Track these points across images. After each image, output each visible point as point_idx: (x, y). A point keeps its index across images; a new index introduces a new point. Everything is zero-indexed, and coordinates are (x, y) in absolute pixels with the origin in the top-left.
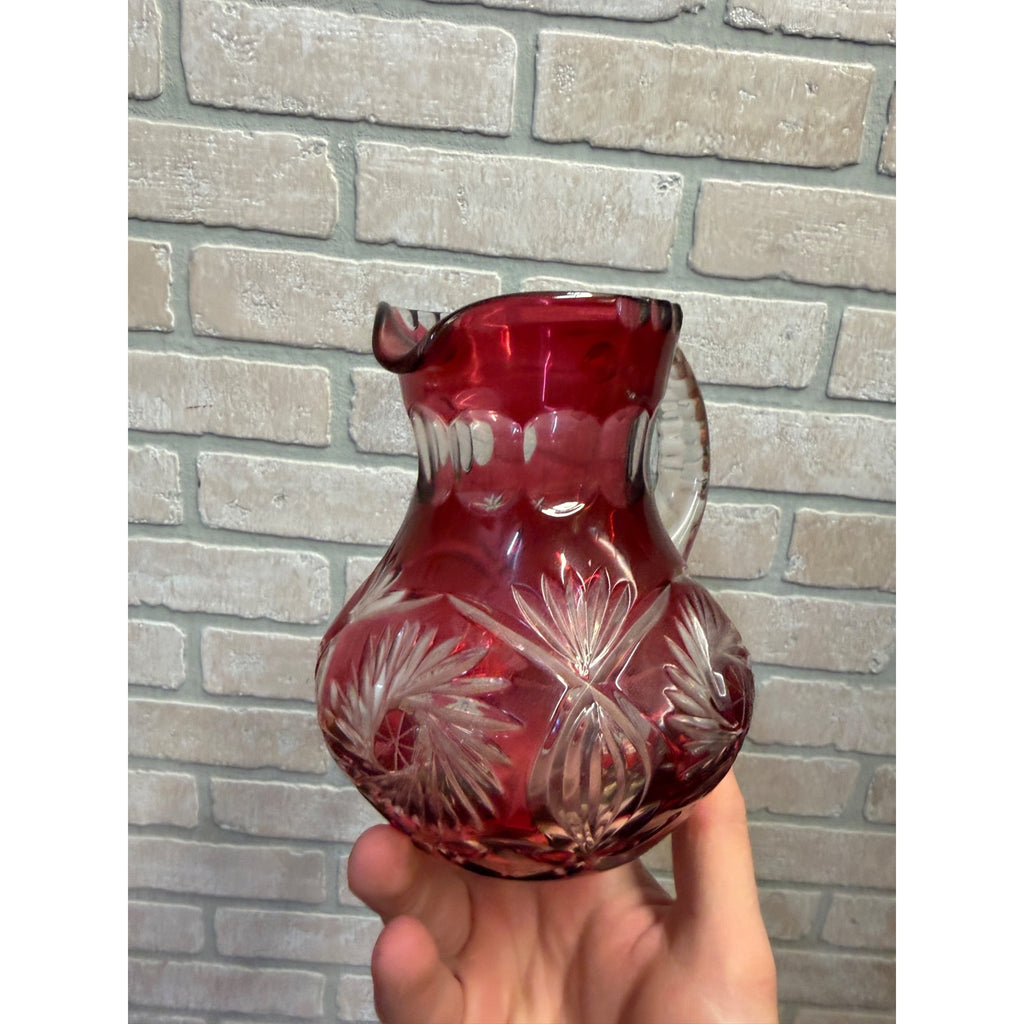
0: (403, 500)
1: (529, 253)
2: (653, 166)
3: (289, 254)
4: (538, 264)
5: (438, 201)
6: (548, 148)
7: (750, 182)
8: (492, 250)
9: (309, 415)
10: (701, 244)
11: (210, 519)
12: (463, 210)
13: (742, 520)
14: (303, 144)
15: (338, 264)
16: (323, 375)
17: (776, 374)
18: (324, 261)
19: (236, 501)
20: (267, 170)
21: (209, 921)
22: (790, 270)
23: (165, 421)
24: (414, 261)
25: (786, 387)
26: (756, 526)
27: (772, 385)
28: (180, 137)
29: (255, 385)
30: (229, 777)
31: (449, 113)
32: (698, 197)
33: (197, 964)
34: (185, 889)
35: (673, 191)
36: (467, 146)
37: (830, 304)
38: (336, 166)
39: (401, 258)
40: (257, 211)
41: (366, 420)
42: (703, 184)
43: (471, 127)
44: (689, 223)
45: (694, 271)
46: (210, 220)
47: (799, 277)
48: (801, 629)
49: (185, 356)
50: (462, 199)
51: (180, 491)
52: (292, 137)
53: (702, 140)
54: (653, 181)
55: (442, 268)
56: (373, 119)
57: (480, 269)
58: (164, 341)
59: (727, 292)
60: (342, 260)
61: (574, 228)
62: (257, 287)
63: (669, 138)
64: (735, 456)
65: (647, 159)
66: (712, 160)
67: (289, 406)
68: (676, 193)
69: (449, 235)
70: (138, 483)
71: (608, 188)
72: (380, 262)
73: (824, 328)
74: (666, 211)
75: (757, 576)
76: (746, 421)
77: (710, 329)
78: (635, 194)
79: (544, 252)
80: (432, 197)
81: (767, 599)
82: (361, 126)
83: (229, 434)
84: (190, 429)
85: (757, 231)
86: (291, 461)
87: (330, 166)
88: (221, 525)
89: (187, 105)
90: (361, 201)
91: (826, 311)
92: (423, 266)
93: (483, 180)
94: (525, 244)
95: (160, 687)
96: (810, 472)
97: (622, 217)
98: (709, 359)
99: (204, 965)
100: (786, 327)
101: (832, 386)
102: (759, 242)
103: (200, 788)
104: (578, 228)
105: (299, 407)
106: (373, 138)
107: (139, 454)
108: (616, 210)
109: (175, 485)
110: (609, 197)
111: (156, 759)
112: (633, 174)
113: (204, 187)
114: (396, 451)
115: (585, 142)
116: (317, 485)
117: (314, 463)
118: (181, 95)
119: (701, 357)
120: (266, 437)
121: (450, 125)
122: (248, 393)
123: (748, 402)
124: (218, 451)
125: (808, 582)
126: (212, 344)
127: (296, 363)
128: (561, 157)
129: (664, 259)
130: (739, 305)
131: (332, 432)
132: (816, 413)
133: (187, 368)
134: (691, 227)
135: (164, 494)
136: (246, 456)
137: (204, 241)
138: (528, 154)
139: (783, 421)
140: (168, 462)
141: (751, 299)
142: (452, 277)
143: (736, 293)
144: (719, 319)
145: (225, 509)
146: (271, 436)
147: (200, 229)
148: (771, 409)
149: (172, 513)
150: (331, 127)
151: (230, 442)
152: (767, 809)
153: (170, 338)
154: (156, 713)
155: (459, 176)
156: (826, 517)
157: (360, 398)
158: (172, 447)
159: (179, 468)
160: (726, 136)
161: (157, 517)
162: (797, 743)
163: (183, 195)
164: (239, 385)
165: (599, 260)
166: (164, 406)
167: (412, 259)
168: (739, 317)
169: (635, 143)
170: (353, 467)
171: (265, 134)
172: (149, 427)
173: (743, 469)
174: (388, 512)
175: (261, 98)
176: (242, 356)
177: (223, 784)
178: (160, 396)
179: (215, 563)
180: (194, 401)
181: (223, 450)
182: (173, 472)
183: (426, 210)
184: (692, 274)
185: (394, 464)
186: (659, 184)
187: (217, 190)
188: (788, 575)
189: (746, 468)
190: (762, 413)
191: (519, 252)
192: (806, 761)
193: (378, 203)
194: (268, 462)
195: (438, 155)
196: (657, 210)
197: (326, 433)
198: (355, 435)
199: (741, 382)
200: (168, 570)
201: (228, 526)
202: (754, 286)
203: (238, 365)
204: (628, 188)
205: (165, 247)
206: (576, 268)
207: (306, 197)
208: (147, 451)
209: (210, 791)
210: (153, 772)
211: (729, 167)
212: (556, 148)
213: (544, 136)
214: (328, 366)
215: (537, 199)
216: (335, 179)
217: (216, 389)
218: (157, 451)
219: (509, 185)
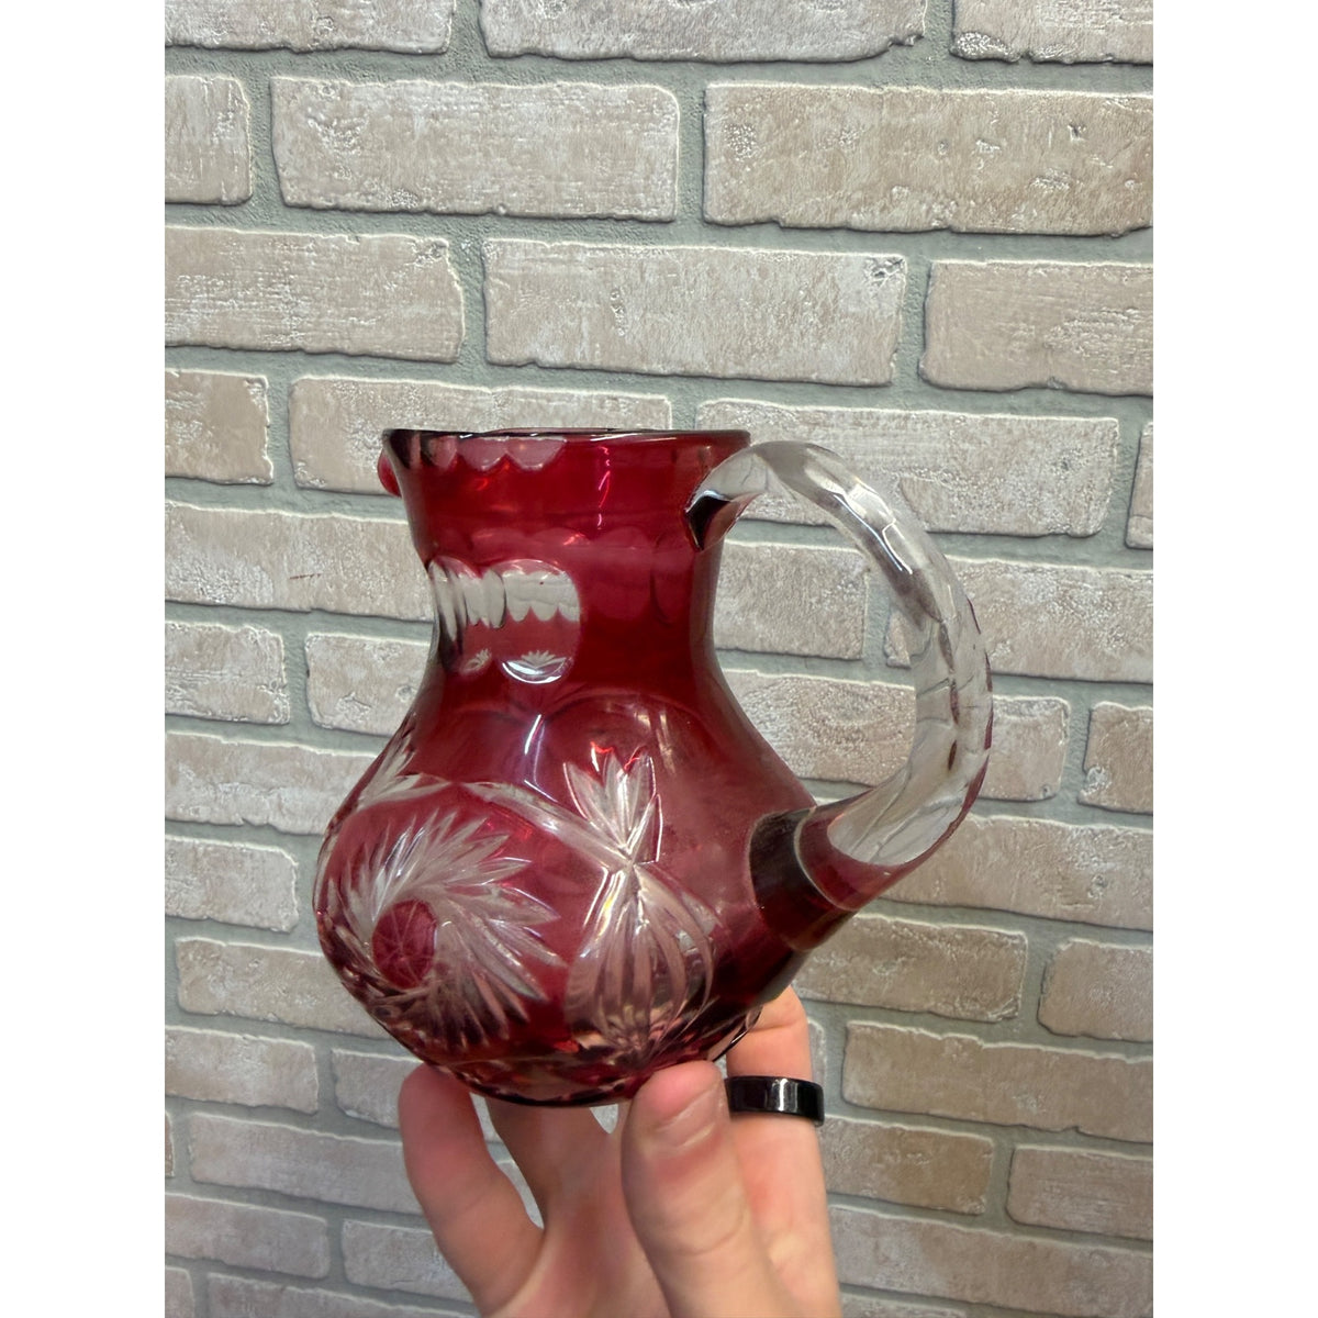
1: (707, 369)
2: (863, 248)
3: (406, 384)
4: (719, 383)
5: (588, 309)
6: (725, 232)
7: (998, 261)
8: (658, 368)
10: (935, 347)
11: (321, 716)
12: (619, 318)
13: (1014, 718)
14: (418, 246)
15: (467, 393)
17: (1052, 517)
18: (448, 390)
19: (353, 694)
20: (376, 281)
21: (334, 1234)
22: (1062, 376)
23: (266, 594)
24: (560, 386)
25: (1066, 534)
26: (1036, 727)
27: (1046, 532)
28: (273, 246)
29: (371, 548)
30: (356, 1049)
31: (597, 196)
32: (928, 284)
33: (322, 1292)
34: (305, 1194)
35: (894, 278)
36: (622, 237)
37: (1123, 419)
38: (460, 272)
39: (544, 383)
40: (366, 332)
42: (933, 267)
43: (625, 212)
44: (918, 319)
45: (928, 382)
46: (313, 346)
47: (1075, 384)
48: (1110, 871)
49: (285, 514)
50: (617, 304)
51: (285, 681)
52: (405, 239)
53: (930, 209)
54: (865, 266)
55: (595, 393)
56: (502, 211)
57: (645, 392)
58: (262, 497)
59: (976, 410)
60: (471, 388)
61: (763, 333)
62: (369, 426)
63: (883, 209)
64: (1000, 630)
65: (855, 238)
66: (945, 235)
68: (898, 281)
69: (603, 352)
70: (236, 671)
71: (807, 280)
72: (518, 388)
73: (1115, 452)
74: (885, 305)
75: (1041, 797)
76: (1013, 583)
77: (955, 459)
78: (842, 285)
79: (725, 367)
80: (580, 303)
81: (1058, 828)
82: (489, 220)
83: (342, 609)
84: (295, 605)
85: (1012, 324)
86: (417, 643)
87: (452, 271)
88: (335, 724)
89: (282, 209)
90: (492, 311)
91: (1117, 429)
92: (571, 392)
93: (642, 278)
94: (700, 357)
95: (268, 929)
96: (1108, 651)
97: (826, 316)
98: (956, 499)
99: (331, 1294)
100: (1061, 454)
101: (1132, 531)
102: (1016, 339)
103: (319, 1061)
104: (769, 334)
106: (503, 233)
107: (237, 636)
108: (817, 308)
109: (280, 676)
110: (808, 290)
111: (266, 1021)
112: (839, 258)
113: (304, 306)
115: (773, 221)
118: (274, 196)
119: (944, 498)
120: (386, 613)
121: (598, 211)
122: (363, 557)
123: (1013, 556)
124: (329, 631)
125: (1116, 805)
126: (318, 498)
128: (742, 244)
129: (885, 369)
130: (994, 424)
132: (1112, 570)
133: (288, 528)
134: (920, 325)
135: (267, 686)
136: (363, 637)
137: (305, 372)
138: (699, 241)
139: (1065, 581)
140: (271, 646)
141: (1009, 416)
142: (608, 403)
143: (988, 409)
144: (966, 446)
145: (340, 704)
146: (394, 612)
147: (300, 358)
148: (1047, 566)
149: (277, 708)
150: (451, 223)
151: (343, 619)
152: (1076, 1129)
153: (269, 492)
154: (264, 962)
155: (613, 275)
156: (1135, 713)
158: (275, 628)
159: (283, 653)
160: (961, 201)
161: (258, 714)
162: (1116, 1035)
163: (279, 316)
164: (351, 549)
165: (799, 373)
166: (265, 576)
167: (557, 383)
168: (993, 441)
169: (839, 219)
171: (373, 238)
172: (247, 604)
173: (1012, 648)
175: (366, 194)
176: (354, 512)
177: (347, 1057)
178: (259, 563)
179: (330, 772)
180: (299, 568)
181: (336, 630)
182: (276, 658)
183: (572, 320)
184: (926, 387)
186: (874, 270)
187: (319, 308)
188: (1085, 795)
189: (1016, 647)
190: (1033, 570)
191: (693, 369)
192: (1130, 1061)
193: (513, 315)
194: (390, 645)
195: (585, 250)
196: (874, 305)
199: (1001, 530)
200: (274, 781)
201: (344, 726)
202: (1012, 400)
203: (350, 522)
204: (833, 278)
205: (260, 381)
206: (768, 385)
207: (424, 312)
208: (246, 632)
209: (331, 1066)
210: (262, 1038)
211: (969, 243)
212: (734, 232)
213: (719, 218)
215: (713, 299)
216: (459, 289)
217: (324, 553)
218: (258, 632)
219: (676, 283)
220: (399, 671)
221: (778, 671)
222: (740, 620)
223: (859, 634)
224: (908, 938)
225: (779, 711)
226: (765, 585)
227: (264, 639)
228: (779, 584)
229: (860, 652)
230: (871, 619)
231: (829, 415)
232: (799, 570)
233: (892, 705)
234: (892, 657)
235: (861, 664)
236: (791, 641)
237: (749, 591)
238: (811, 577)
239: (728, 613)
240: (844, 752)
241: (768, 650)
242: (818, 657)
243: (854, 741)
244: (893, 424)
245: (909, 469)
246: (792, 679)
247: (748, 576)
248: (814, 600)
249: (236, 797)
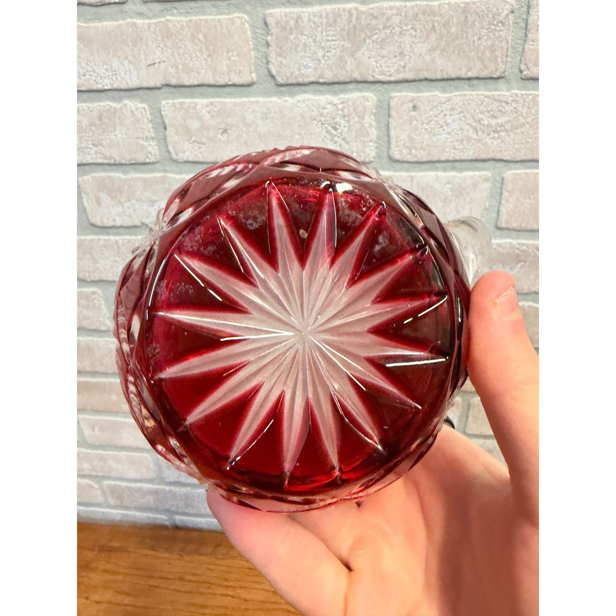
0: (315, 122)
9: (237, 58)
11: (177, 154)
16: (243, 20)
19: (193, 138)
23: (134, 79)
29: (193, 38)
41: (280, 55)
49: (139, 21)
51: (153, 135)
58: (122, 12)
67: (220, 52)
70: (123, 132)
83: (181, 83)
84: (152, 83)
86: (228, 100)
88: (185, 159)
105: (228, 52)
107: (121, 109)
109: (149, 131)
114: (306, 80)
116: (250, 117)
117: (246, 100)
120: (207, 82)
122: (189, 44)
124: (174, 99)
126: (157, 7)
127: (221, 14)
131: (256, 71)
133: (141, 31)
135: (143, 139)
136: (195, 100)
140: (141, 113)
145: (187, 146)
146: (212, 82)
149: (150, 153)
157: (274, 37)
158: (143, 101)
159: (149, 117)
161: (141, 158)
164: (181, 40)
166: (131, 66)
170: (275, 99)
172: (124, 86)
174: (305, 134)
176: (180, 14)
178: (126, 58)
180: (151, 58)
181: (178, 98)
182: (145, 120)
185: (306, 92)
194: (212, 103)
197: (251, 72)
198: (274, 72)
200: (155, 198)
201: (191, 159)
203: (178, 22)
208: (125, 105)
214: (246, 12)
217: (165, 46)
218: (132, 105)
220: (219, 120)
221: (451, 92)
222: (428, 58)
223: (504, 59)
224: (525, 251)
225: (452, 118)
226: (444, 31)
227: (137, 109)
228: (453, 29)
229: (504, 72)
230: (513, 48)
232: (466, 17)
233: (524, 105)
234: (525, 73)
235: (504, 80)
236: (461, 69)
237: (433, 37)
238: (474, 22)
239: (421, 54)
240: (492, 140)
241: (446, 77)
242: (478, 78)
243: (498, 132)
246: (460, 95)
247: (433, 26)
248: (476, 38)
249: (135, 210)
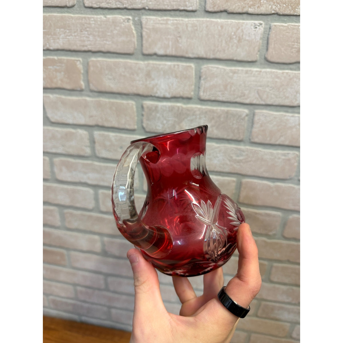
1: (205, 56)
2: (252, 19)
3: (120, 61)
4: (208, 60)
5: (171, 38)
6: (211, 14)
7: (290, 24)
8: (191, 55)
9: (129, 119)
10: (270, 50)
11: (99, 155)
12: (180, 41)
13: (284, 157)
14: (123, 19)
15: (136, 63)
16: (133, 104)
18: (132, 63)
19: (107, 149)
20: (111, 30)
21: (106, 280)
23: (83, 121)
24: (163, 62)
26: (289, 160)
27: (297, 106)
28: (82, 20)
31: (174, 3)
32: (269, 31)
33: (104, 293)
35: (260, 29)
36: (182, 16)
38: (135, 27)
39: (158, 61)
40: (109, 46)
41: (148, 121)
42: (271, 26)
43: (182, 8)
44: (266, 42)
46: (94, 49)
49: (88, 99)
50: (180, 37)
51: (89, 145)
52: (119, 17)
53: (272, 7)
54: (252, 25)
56: (147, 8)
57: (187, 64)
58: (81, 94)
59: (281, 69)
60: (138, 62)
61: (221, 46)
62: (110, 73)
63: (258, 7)
64: (282, 133)
65: (249, 17)
66: (276, 15)
67: (122, 116)
68: (261, 30)
69: (175, 51)
70: (76, 142)
71: (234, 29)
72: (151, 62)
74: (257, 37)
75: (289, 178)
76: (286, 120)
77: (273, 83)
78: (244, 31)
79: (210, 56)
80: (169, 37)
81: (292, 187)
82: (143, 11)
83: (103, 125)
84: (91, 124)
85: (293, 43)
86: (124, 135)
87: (133, 27)
88: (103, 156)
89: (84, 9)
90: (144, 39)
92: (166, 63)
93: (187, 29)
94: (203, 52)
95: (87, 209)
97: (239, 41)
98: (273, 95)
102: (294, 48)
103: (101, 241)
104: (223, 46)
105: (125, 116)
106: (147, 15)
107: (76, 132)
108: (237, 38)
109: (88, 143)
110: (235, 33)
111: (87, 231)
112: (244, 23)
113: (91, 38)
115: (225, 11)
117: (132, 136)
118: (82, 4)
119: (270, 95)
120: (115, 127)
121: (175, 8)
122: (109, 111)
123: (287, 112)
124: (100, 132)
126: (96, 94)
127: (124, 100)
128: (216, 18)
129: (256, 56)
130: (285, 74)
131: (137, 125)
133: (89, 103)
134: (266, 43)
136: (109, 133)
137: (92, 57)
138: (204, 17)
140: (85, 136)
141: (290, 71)
143: (284, 69)
144: (277, 80)
145: (104, 151)
146: (117, 126)
147: (90, 54)
148: (296, 115)
149: (87, 152)
150: (132, 12)
151: (104, 128)
152: (288, 260)
153: (83, 93)
154: (86, 217)
155: (178, 28)
157: (146, 113)
158: (86, 130)
159: (88, 137)
160: (281, 5)
161: (82, 153)
163: (84, 41)
164: (105, 109)
165: (230, 57)
166: (82, 116)
167: (162, 60)
168: (285, 79)
169: (245, 10)
171: (110, 17)
172: (78, 123)
173: (284, 138)
175: (108, 3)
176: (106, 98)
177: (107, 240)
178: (81, 113)
179: (101, 169)
180: (92, 114)
181: (102, 131)
182: (86, 139)
183: (167, 42)
184: (267, 62)
186: (255, 26)
187: (95, 39)
189: (286, 138)
190: (293, 116)
191: (201, 56)
193: (150, 40)
194: (117, 136)
195: (170, 20)
196: (253, 37)
197: (135, 125)
198: (145, 126)
199: (285, 105)
200: (87, 171)
201: (105, 157)
202: (291, 66)
203: (105, 101)
204: (242, 29)
205: (79, 60)
206: (222, 61)
207: (125, 39)
208: (78, 131)
209: (104, 242)
211: (283, 18)
212: (214, 14)
213: (210, 10)
214: (135, 101)
215: (207, 35)
216: (134, 32)
217: (98, 110)
218: (81, 132)
219: (197, 30)
221: (220, 144)
223: (243, 134)
226: (218, 120)
227: (83, 133)
228: (222, 119)
229: (243, 139)
230: (246, 130)
231: (238, 70)
232: (227, 115)
234: (252, 140)
235: (243, 142)
236: (224, 135)
237: (213, 122)
238: (230, 118)
240: (236, 166)
241: (218, 138)
242: (231, 140)
243: (239, 163)
244: (257, 73)
245: (260, 86)
246: (224, 146)
